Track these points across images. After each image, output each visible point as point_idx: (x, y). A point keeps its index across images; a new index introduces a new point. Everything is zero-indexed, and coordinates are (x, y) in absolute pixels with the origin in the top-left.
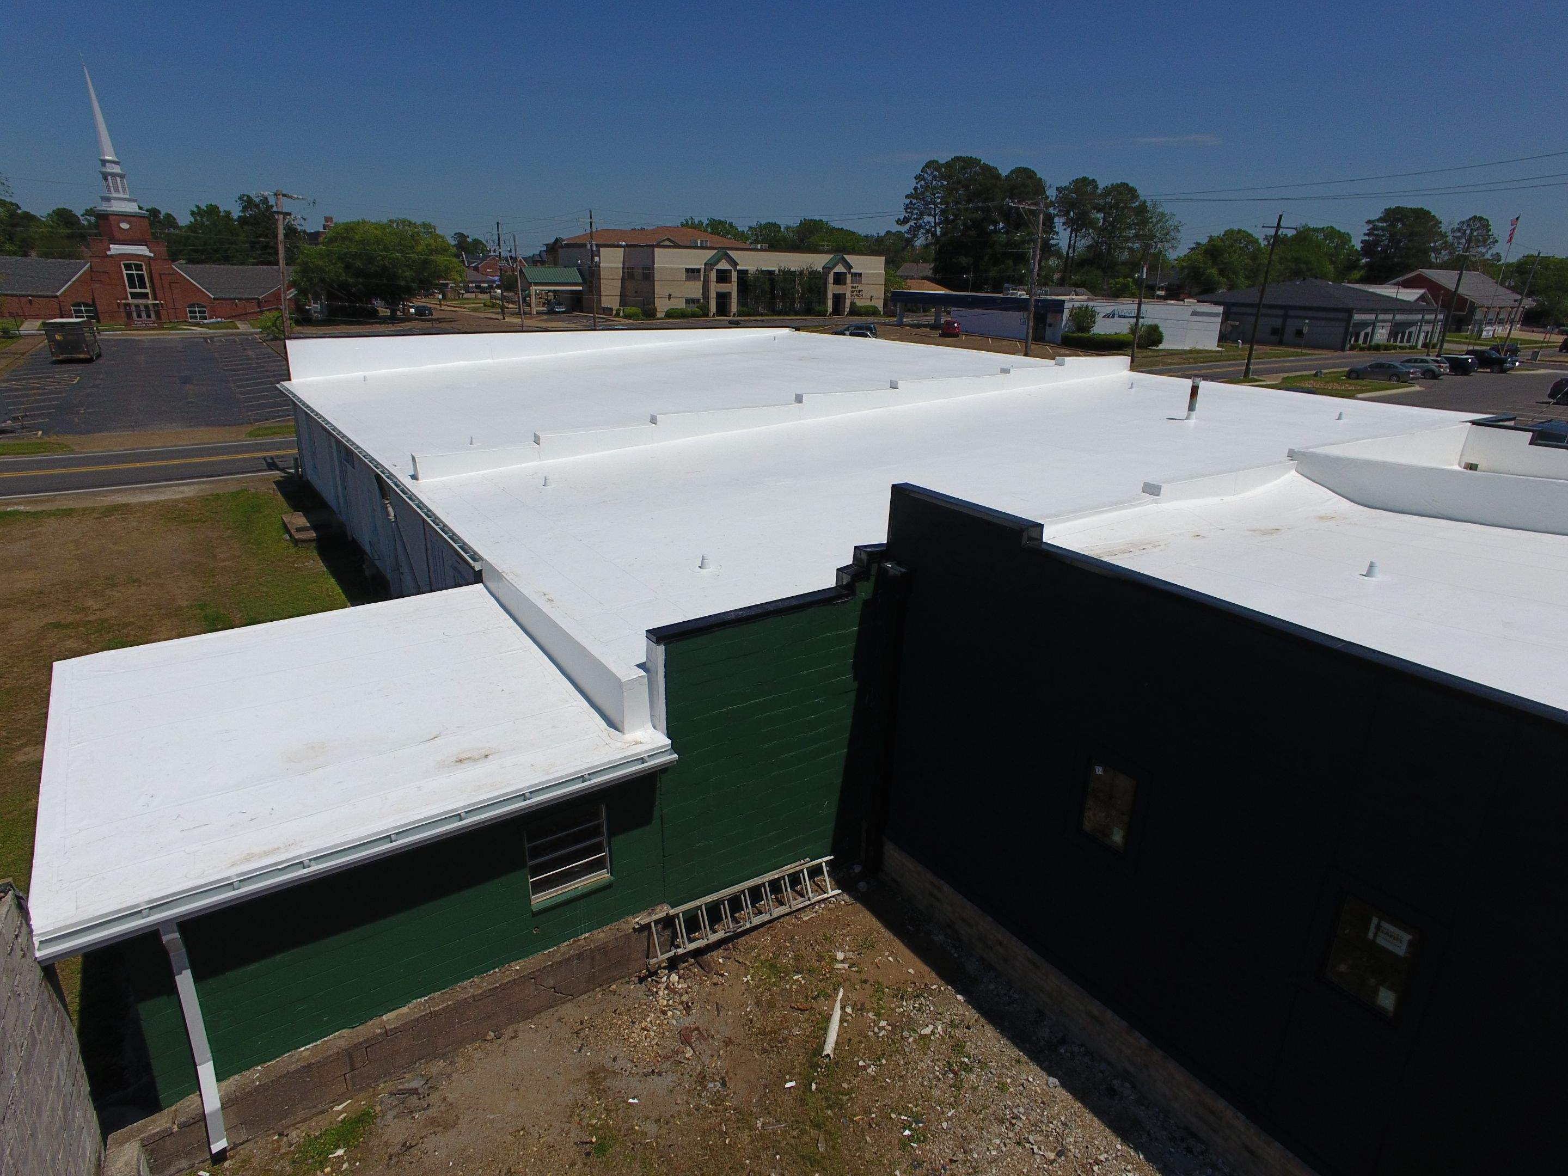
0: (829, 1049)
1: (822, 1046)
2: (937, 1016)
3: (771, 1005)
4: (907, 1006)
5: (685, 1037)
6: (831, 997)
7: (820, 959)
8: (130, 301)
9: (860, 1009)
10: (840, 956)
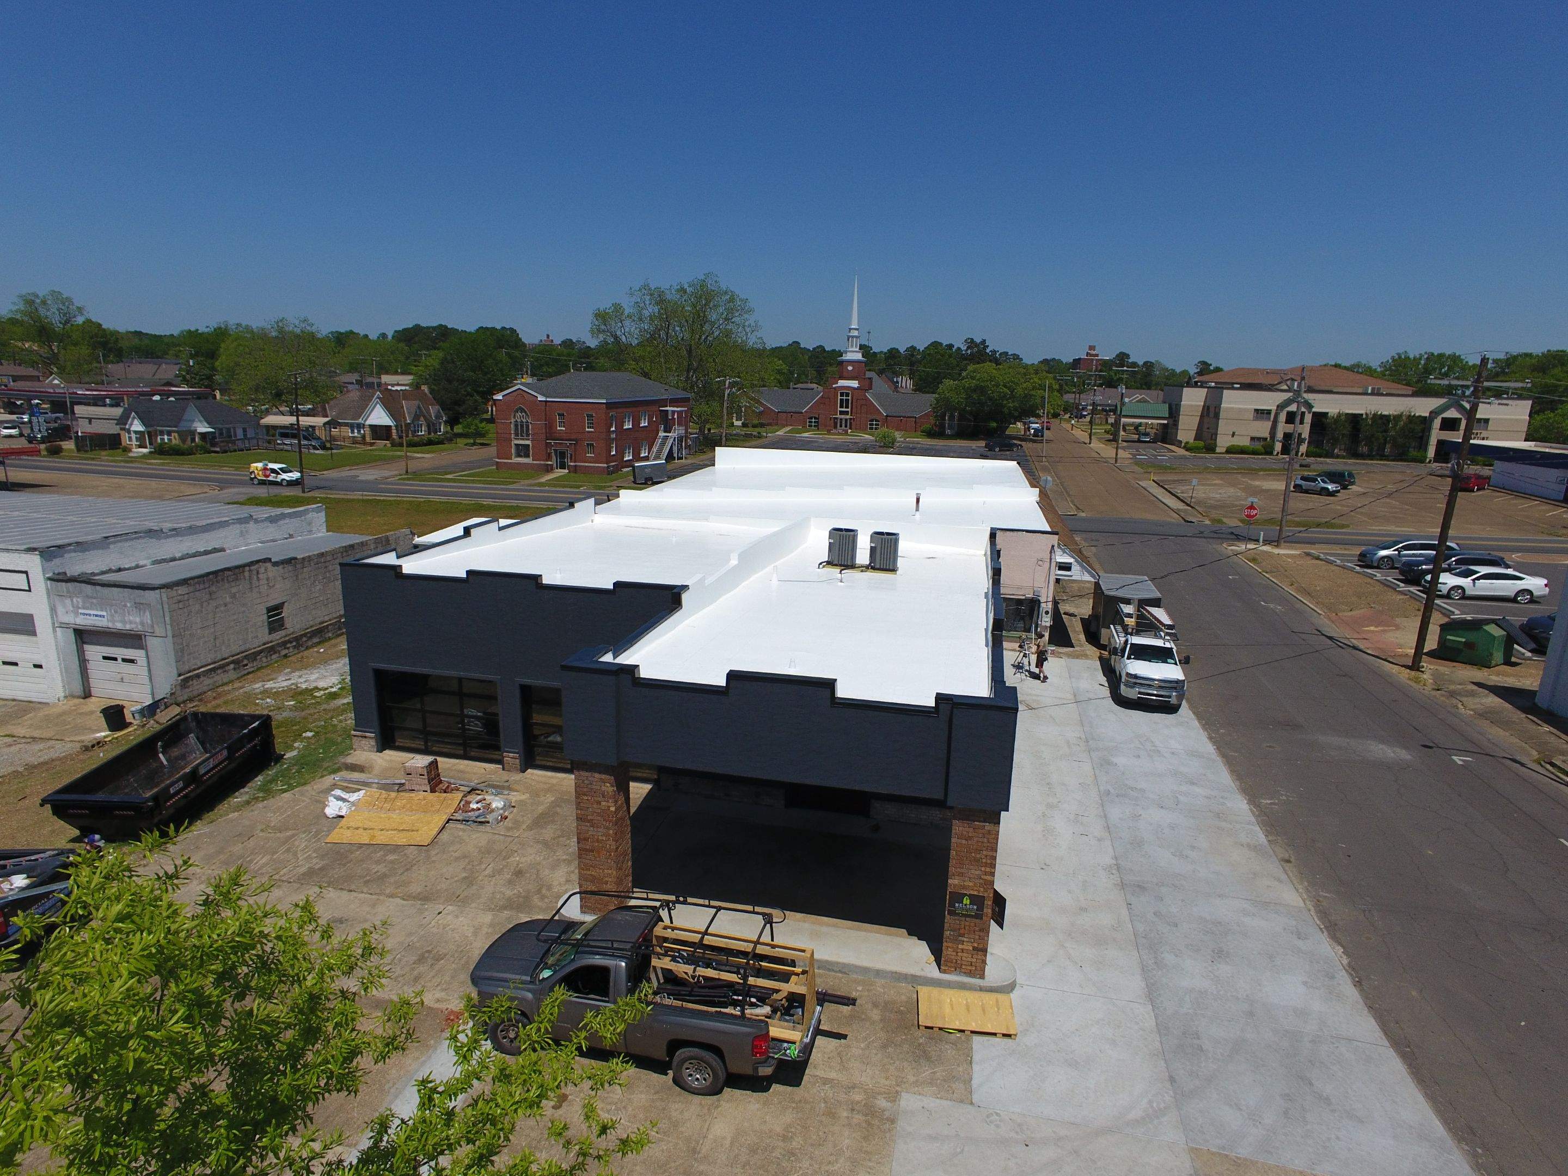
8: (838, 416)
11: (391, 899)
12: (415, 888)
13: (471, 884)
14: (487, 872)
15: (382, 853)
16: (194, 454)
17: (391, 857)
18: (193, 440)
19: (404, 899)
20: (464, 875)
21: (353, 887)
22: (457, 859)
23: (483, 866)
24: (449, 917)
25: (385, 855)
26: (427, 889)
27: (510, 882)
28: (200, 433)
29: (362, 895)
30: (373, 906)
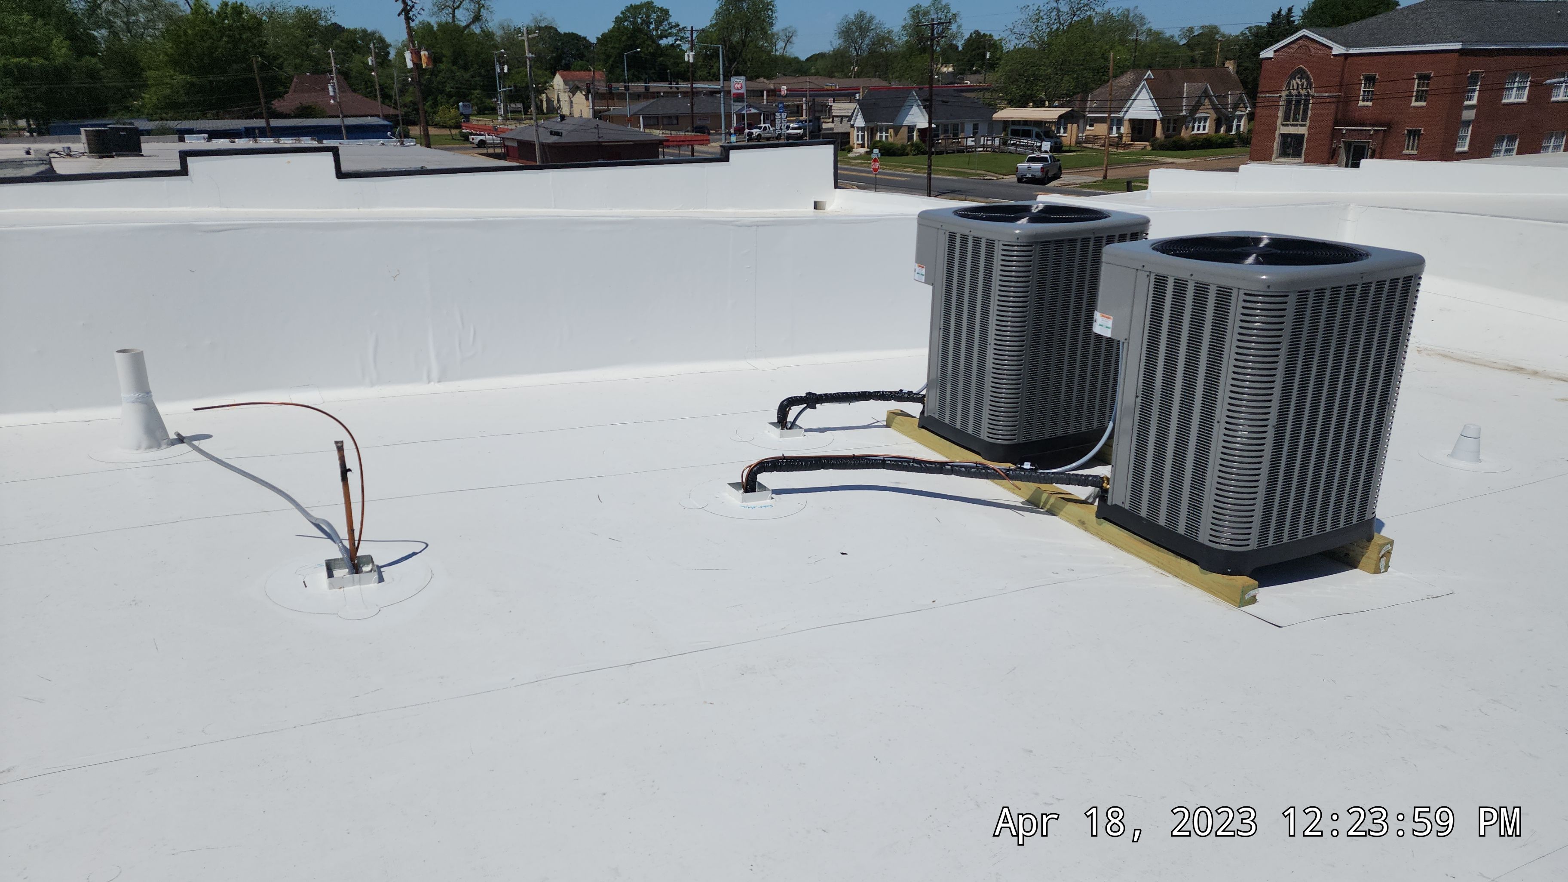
16: (907, 154)
18: (910, 138)
28: (920, 130)
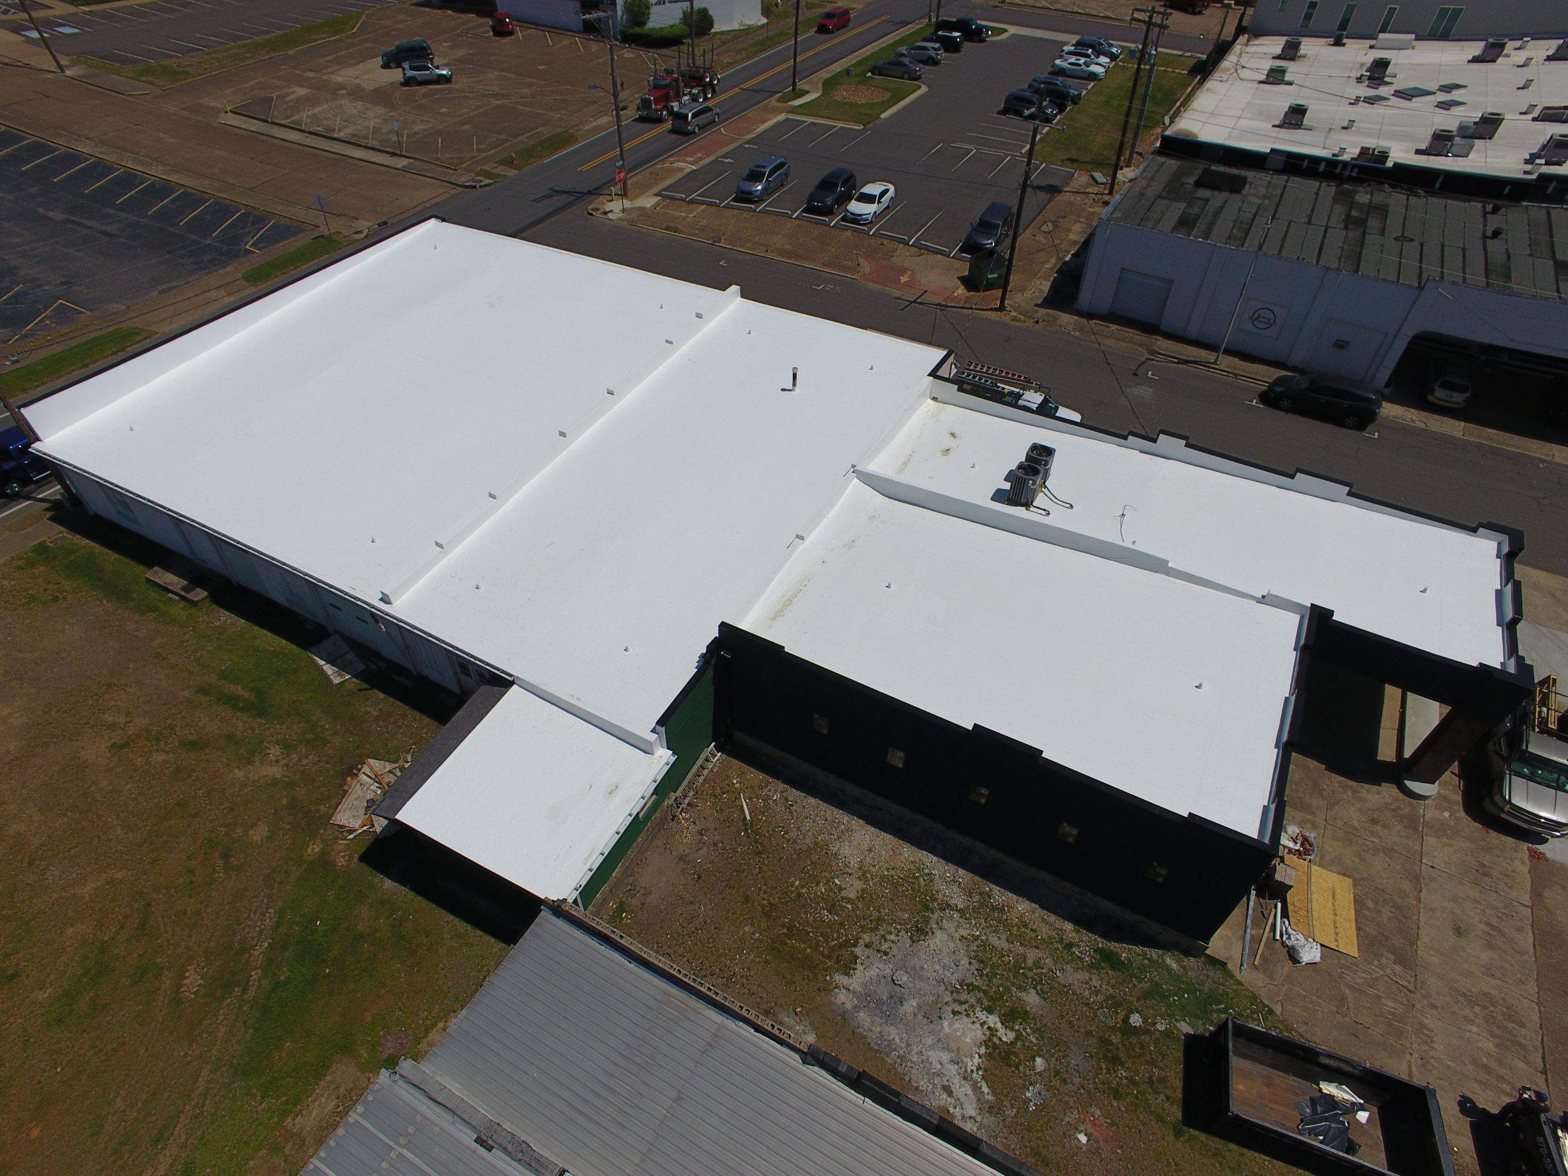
0: (748, 817)
1: (745, 818)
2: (776, 791)
3: (722, 810)
4: (765, 791)
5: (700, 833)
6: (739, 798)
7: (728, 785)
9: (750, 799)
10: (735, 781)
11: (1423, 899)
12: (1406, 885)
13: (1392, 850)
14: (1376, 841)
15: (1366, 912)
17: (1370, 904)
19: (1421, 891)
20: (1381, 854)
21: (1414, 926)
22: (1362, 859)
23: (1368, 843)
24: (1436, 861)
25: (1368, 909)
26: (1404, 877)
27: (1385, 826)
29: (1422, 919)
30: (1433, 910)
